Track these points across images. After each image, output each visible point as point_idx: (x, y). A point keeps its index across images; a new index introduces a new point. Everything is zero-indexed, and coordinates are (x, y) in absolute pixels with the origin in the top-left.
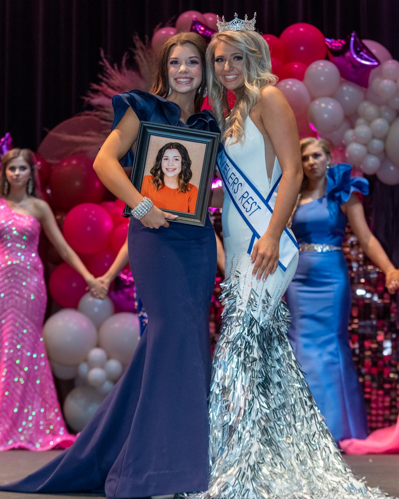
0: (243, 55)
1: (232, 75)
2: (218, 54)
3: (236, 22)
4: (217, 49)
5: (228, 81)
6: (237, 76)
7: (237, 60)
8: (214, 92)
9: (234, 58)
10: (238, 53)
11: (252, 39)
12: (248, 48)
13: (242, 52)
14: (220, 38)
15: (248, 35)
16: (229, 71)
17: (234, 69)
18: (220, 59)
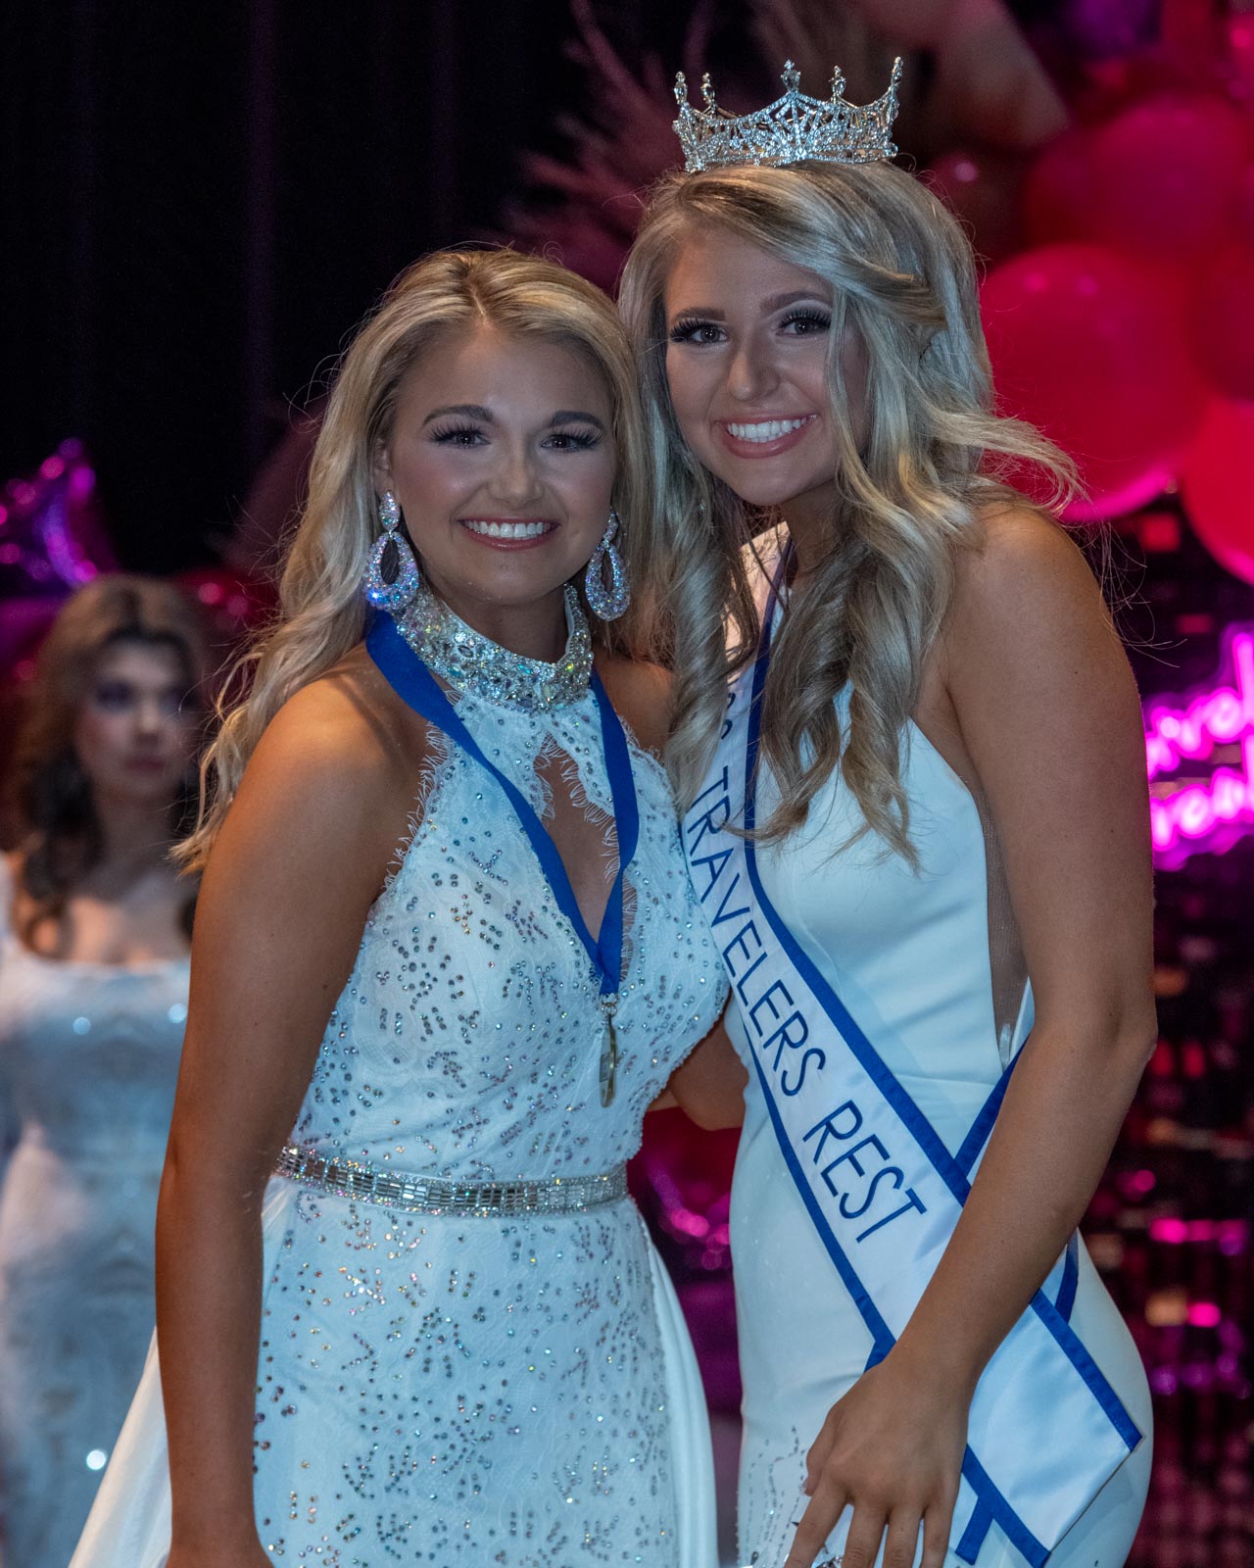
0: (830, 304)
2: (685, 297)
3: (788, 115)
4: (681, 270)
5: (743, 454)
6: (797, 424)
7: (801, 332)
9: (784, 325)
10: (803, 295)
11: (882, 214)
12: (862, 266)
13: (828, 286)
14: (700, 205)
15: (858, 191)
16: (753, 399)
17: (779, 383)
18: (699, 327)
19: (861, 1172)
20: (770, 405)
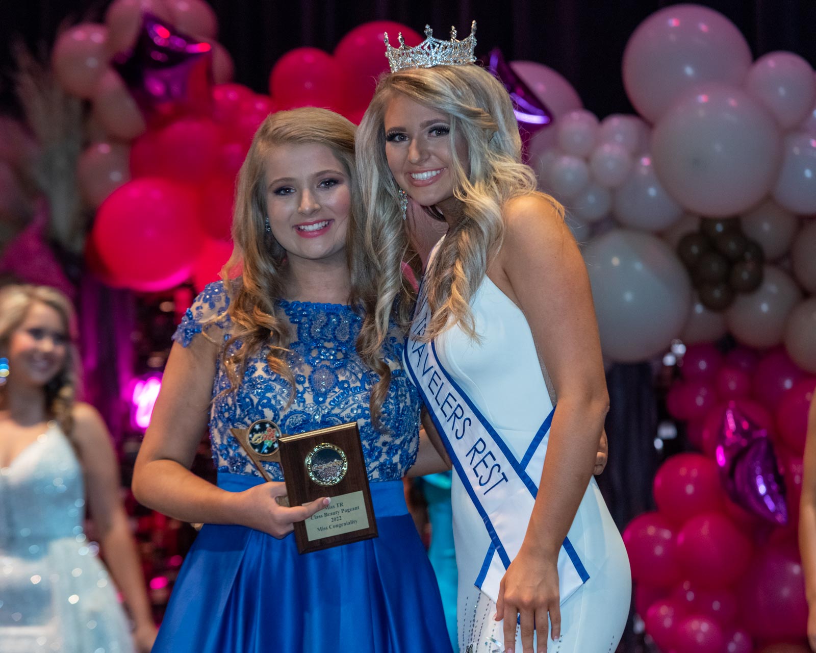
1: (426, 171)
3: (429, 48)
4: (389, 112)
5: (418, 185)
7: (438, 135)
12: (460, 106)
13: (448, 116)
15: (459, 76)
16: (420, 163)
17: (430, 156)
18: (397, 134)
20: (427, 165)
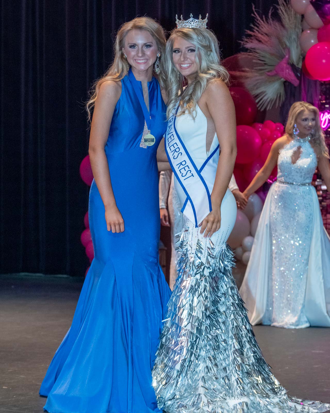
0: (195, 48)
1: (186, 64)
2: (176, 46)
3: (191, 21)
4: (175, 43)
5: (183, 69)
6: (190, 65)
7: (191, 52)
8: (172, 77)
9: (188, 51)
10: (191, 47)
11: (203, 36)
12: (199, 43)
13: (195, 46)
14: (178, 34)
15: (200, 32)
16: (184, 61)
17: (187, 59)
18: (177, 51)
19: (185, 170)
20: (186, 62)
